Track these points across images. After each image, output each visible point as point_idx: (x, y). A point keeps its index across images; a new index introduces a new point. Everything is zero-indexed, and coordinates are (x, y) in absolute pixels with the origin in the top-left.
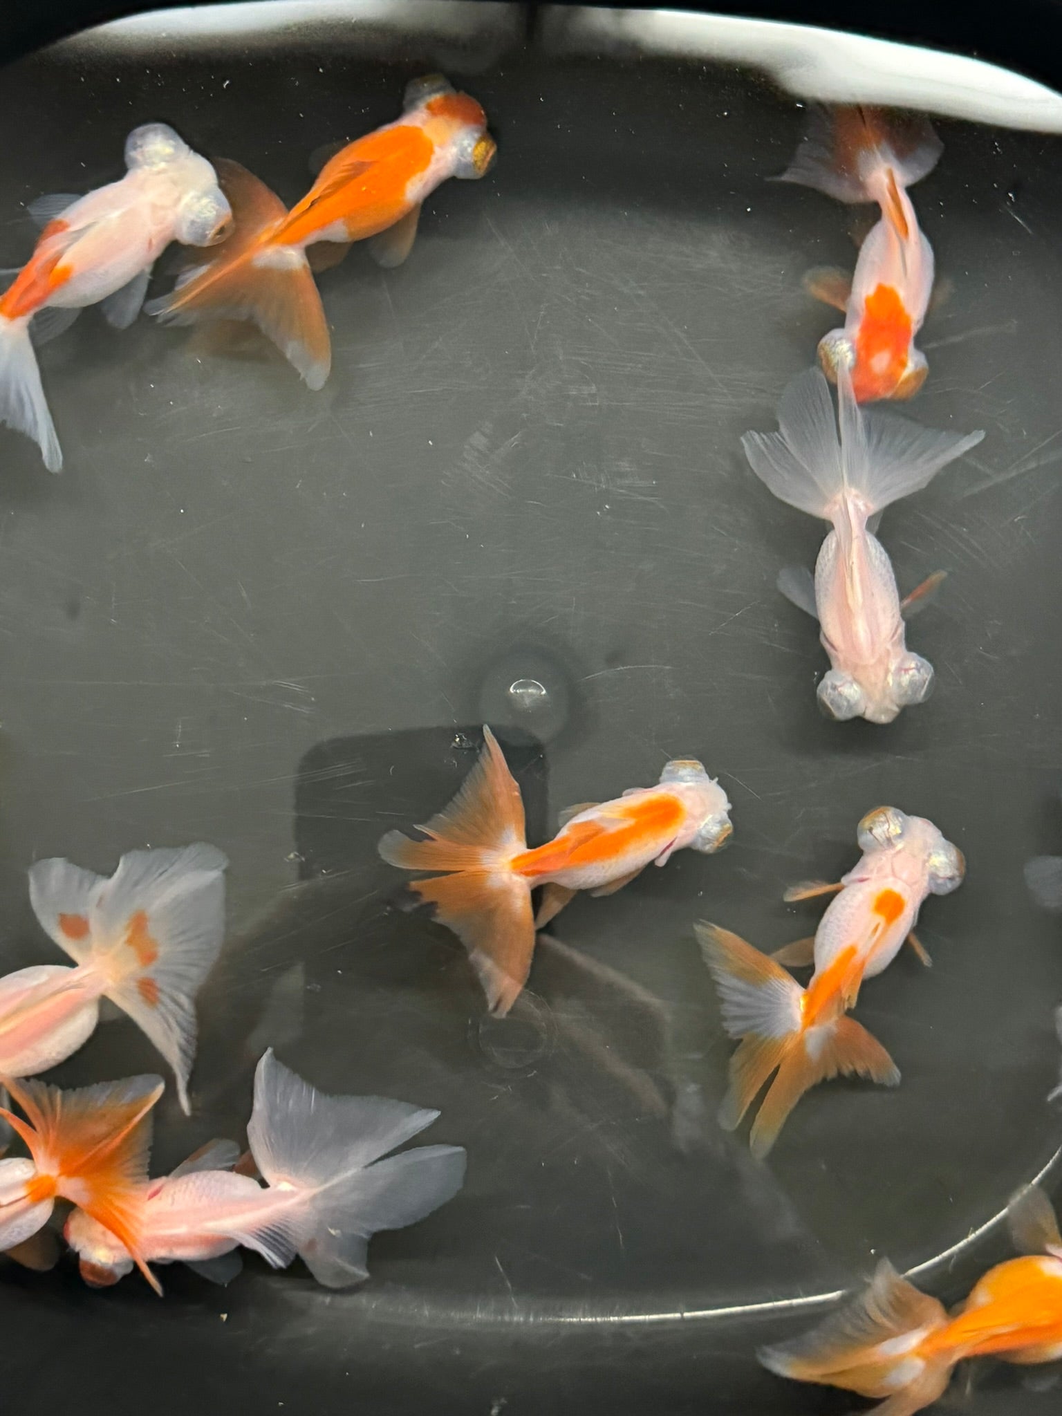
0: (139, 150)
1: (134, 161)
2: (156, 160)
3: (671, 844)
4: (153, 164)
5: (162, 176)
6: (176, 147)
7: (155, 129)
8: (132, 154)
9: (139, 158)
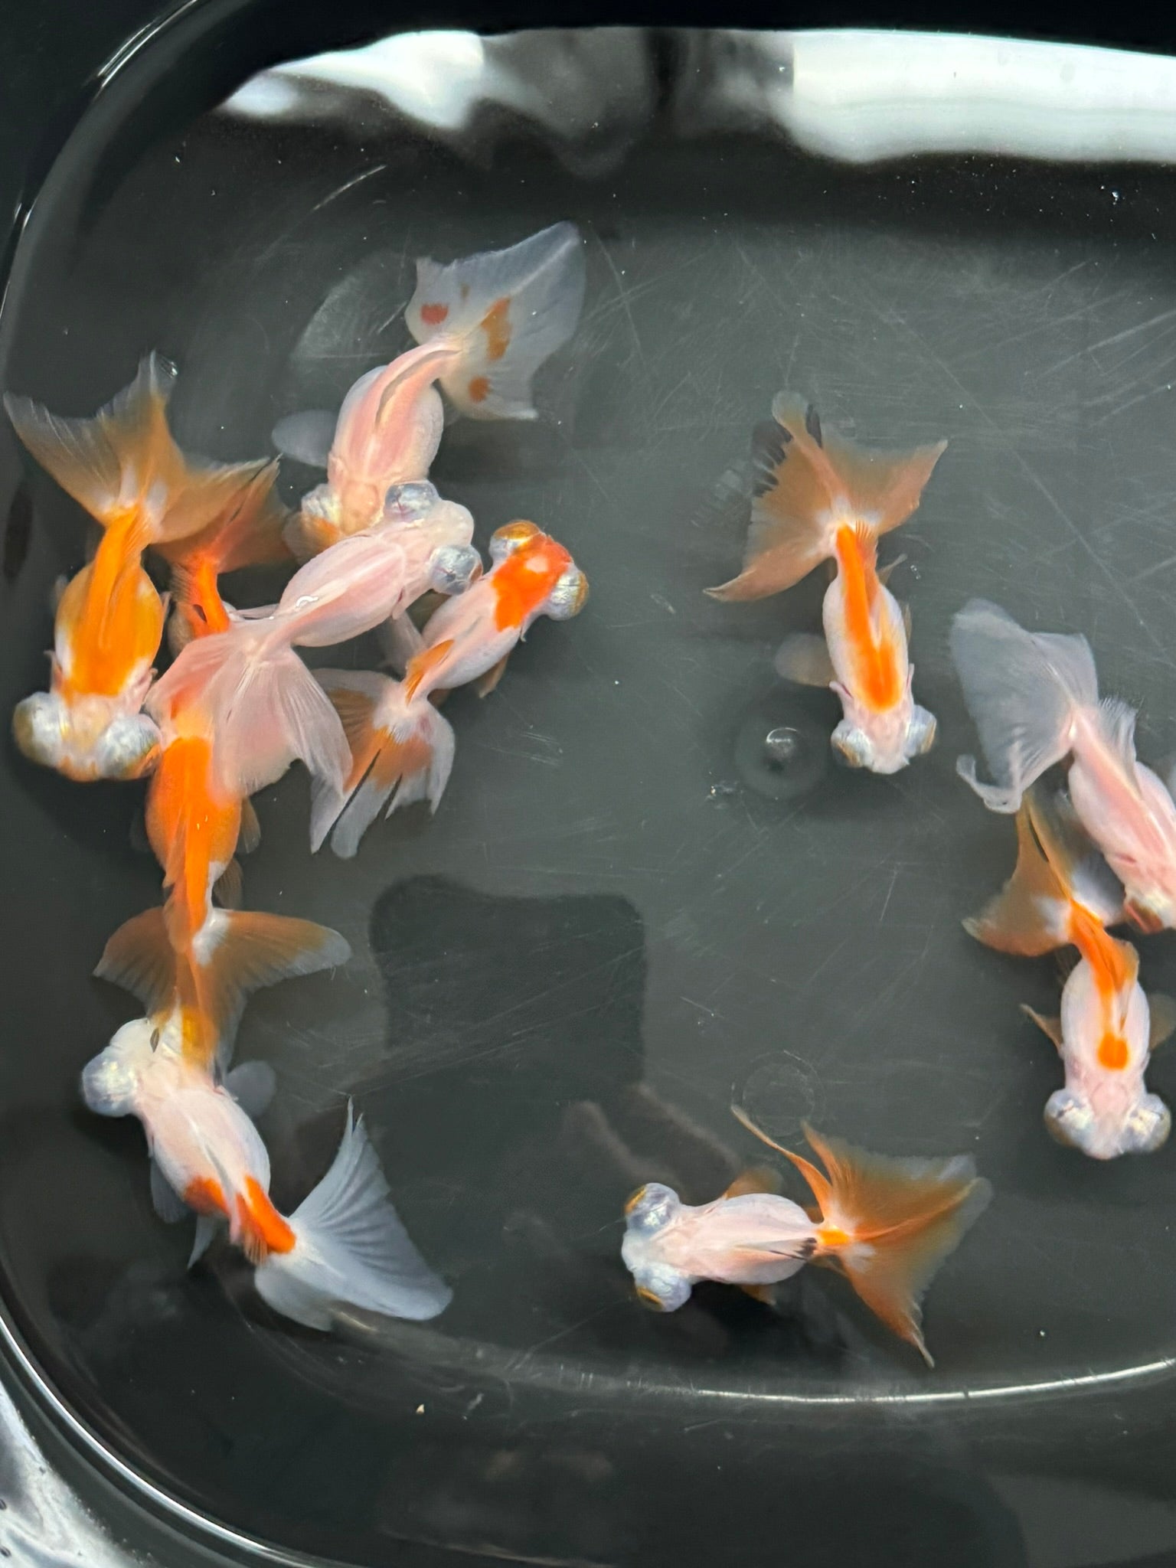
0: (113, 1098)
1: (124, 1104)
2: (123, 1080)
3: (847, 692)
4: (129, 1084)
5: (144, 1076)
6: (112, 1059)
7: (90, 1080)
8: (115, 1107)
9: (120, 1099)
